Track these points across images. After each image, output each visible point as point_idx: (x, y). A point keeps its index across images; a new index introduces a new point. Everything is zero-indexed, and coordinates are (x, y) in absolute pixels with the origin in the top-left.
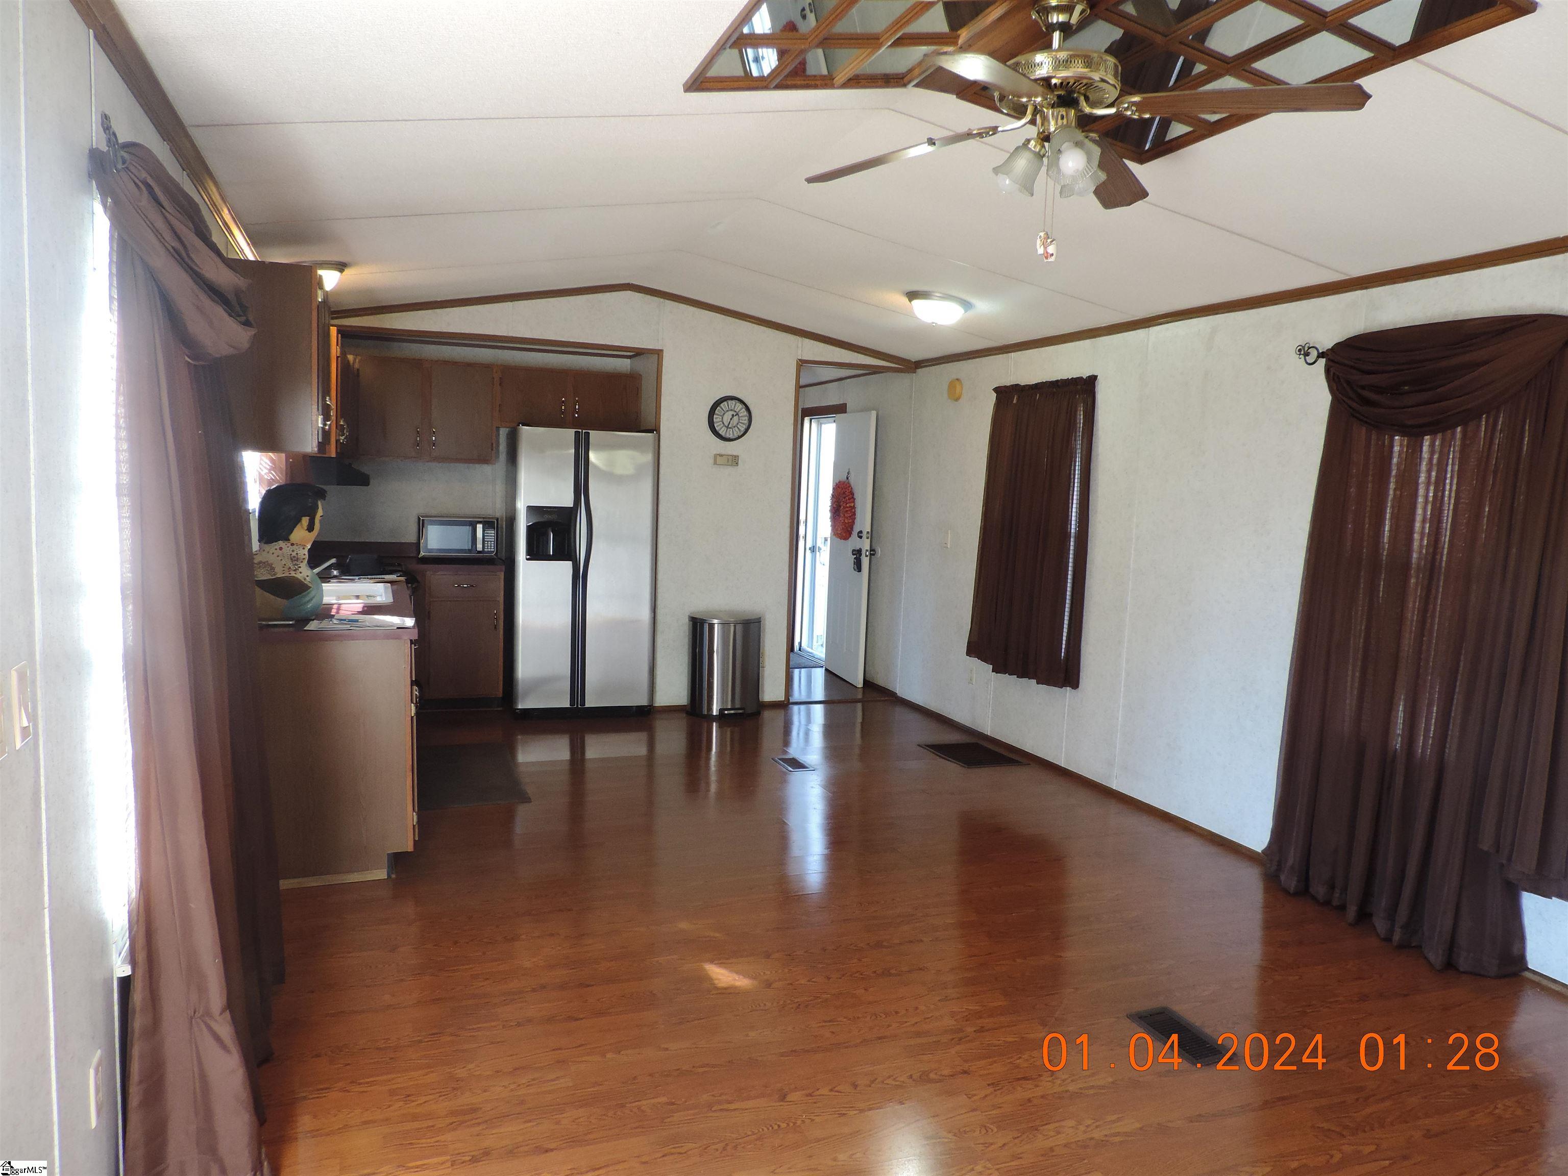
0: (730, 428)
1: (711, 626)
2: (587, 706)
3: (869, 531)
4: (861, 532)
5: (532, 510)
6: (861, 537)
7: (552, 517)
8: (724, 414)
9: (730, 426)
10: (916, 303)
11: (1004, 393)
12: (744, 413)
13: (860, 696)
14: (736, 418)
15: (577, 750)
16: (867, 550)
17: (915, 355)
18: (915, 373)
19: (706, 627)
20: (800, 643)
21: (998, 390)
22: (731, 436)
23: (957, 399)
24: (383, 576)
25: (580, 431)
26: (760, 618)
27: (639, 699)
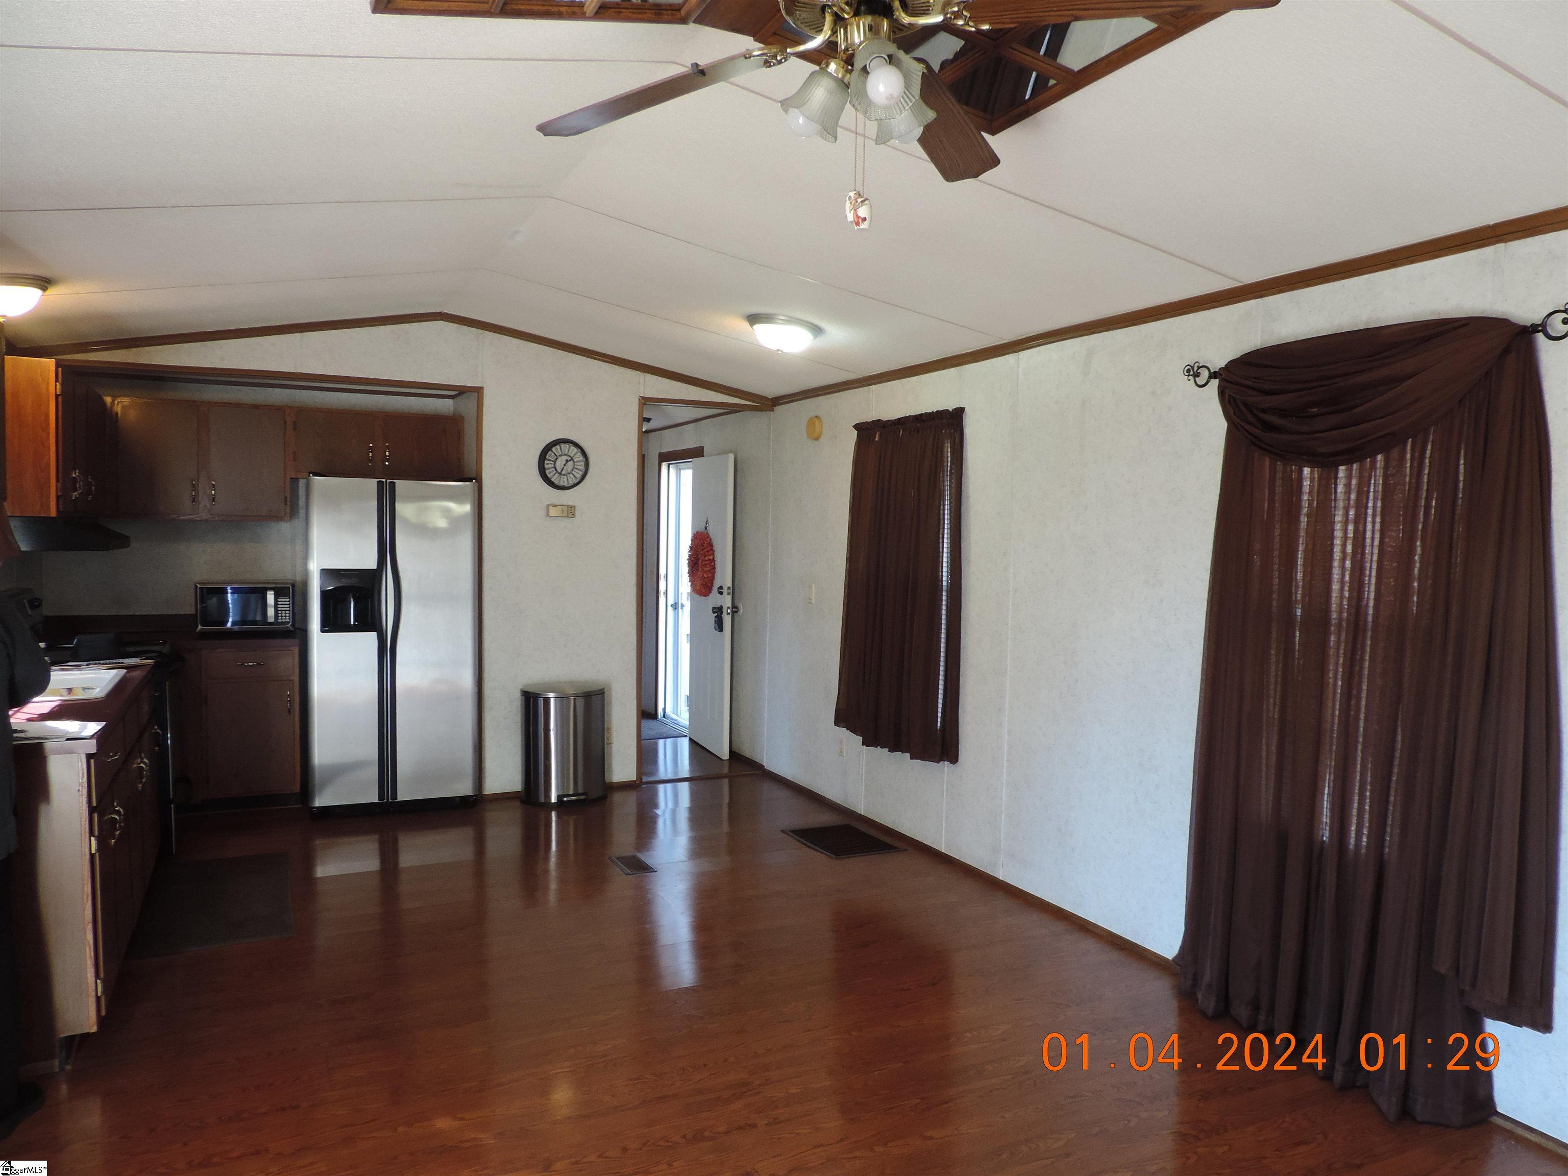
0: (564, 475)
1: (547, 701)
2: (400, 798)
3: (730, 585)
4: (721, 587)
5: (328, 573)
6: (721, 593)
7: (353, 582)
8: (556, 459)
9: (563, 472)
10: (757, 327)
11: (865, 430)
12: (579, 457)
13: (726, 770)
14: (570, 463)
15: (389, 856)
16: (728, 608)
17: (770, 390)
18: (773, 411)
19: (541, 703)
20: (664, 709)
21: (857, 427)
22: (566, 484)
23: (817, 439)
24: (121, 660)
25: (384, 480)
26: (603, 689)
27: (465, 788)
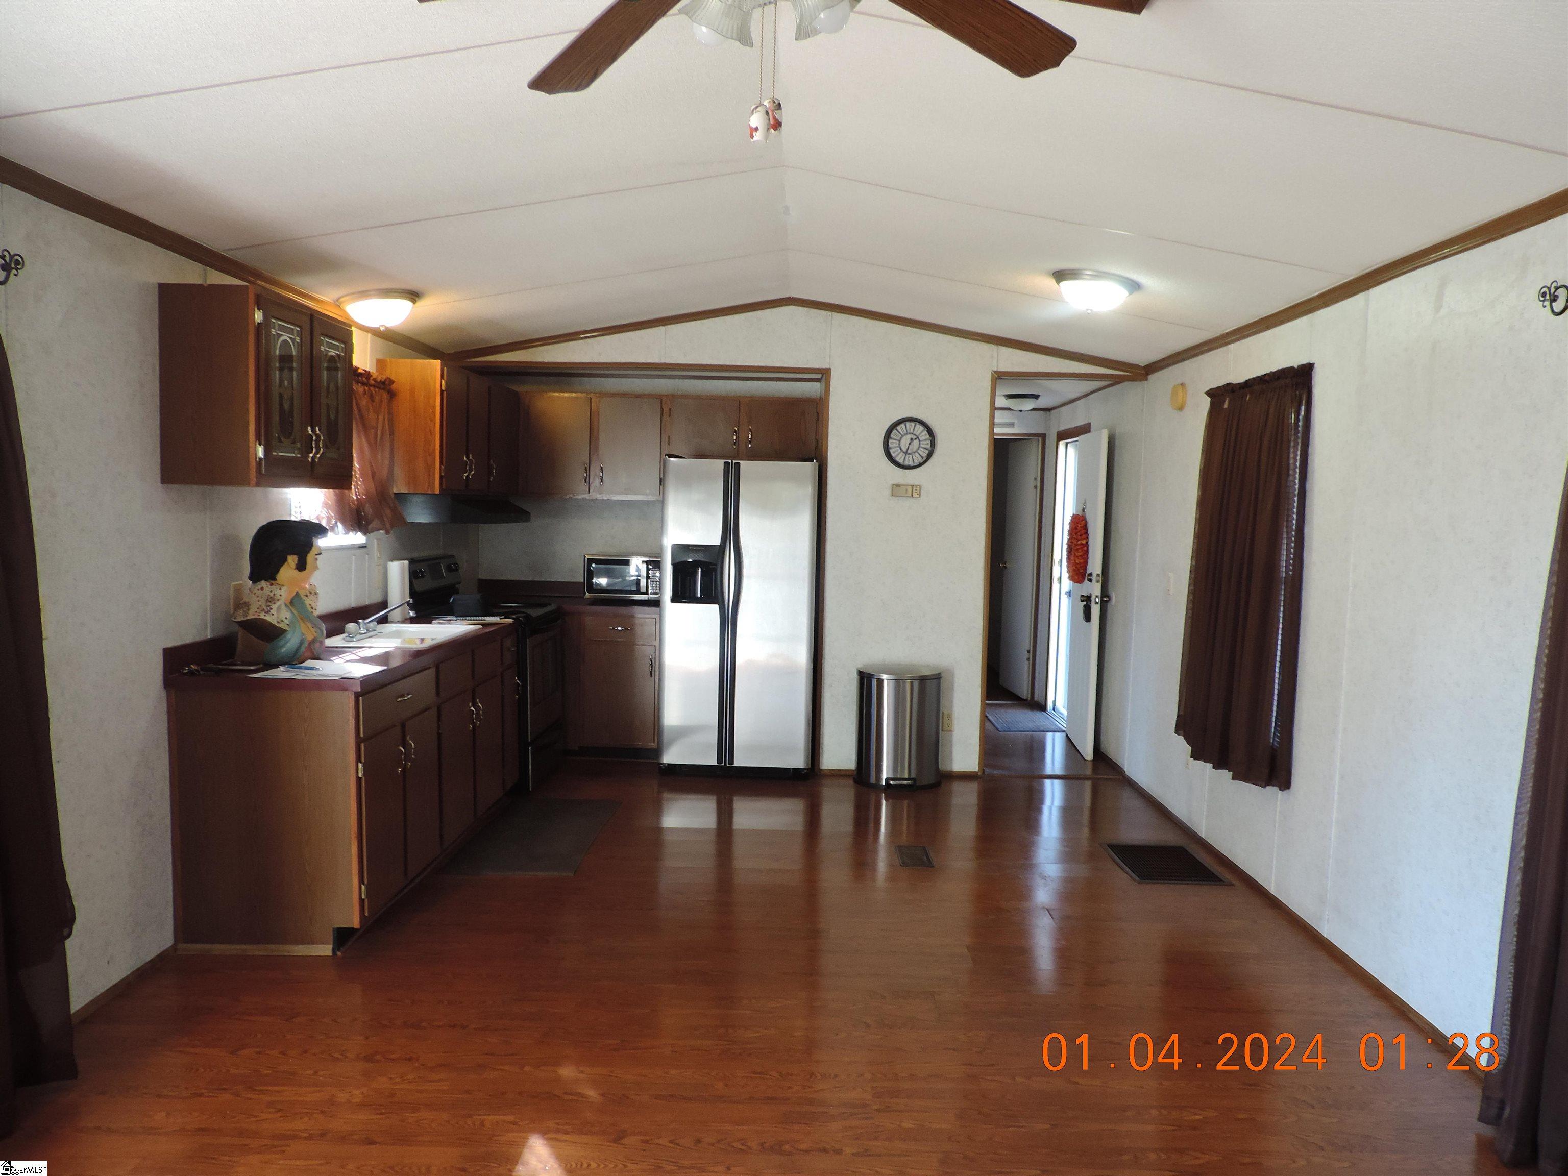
0: (909, 454)
1: (880, 682)
2: (736, 764)
3: (1100, 572)
4: (1091, 574)
5: (680, 549)
6: (1090, 580)
7: (700, 557)
8: (901, 438)
9: (909, 452)
10: (1065, 284)
11: (1215, 395)
12: (924, 435)
13: (1089, 772)
14: (916, 443)
15: (725, 815)
16: (1097, 596)
18: (1146, 380)
19: (874, 683)
20: (1054, 702)
21: (1211, 393)
22: (911, 463)
23: (1181, 409)
24: (483, 618)
25: (730, 461)
26: (940, 674)
27: (797, 760)
